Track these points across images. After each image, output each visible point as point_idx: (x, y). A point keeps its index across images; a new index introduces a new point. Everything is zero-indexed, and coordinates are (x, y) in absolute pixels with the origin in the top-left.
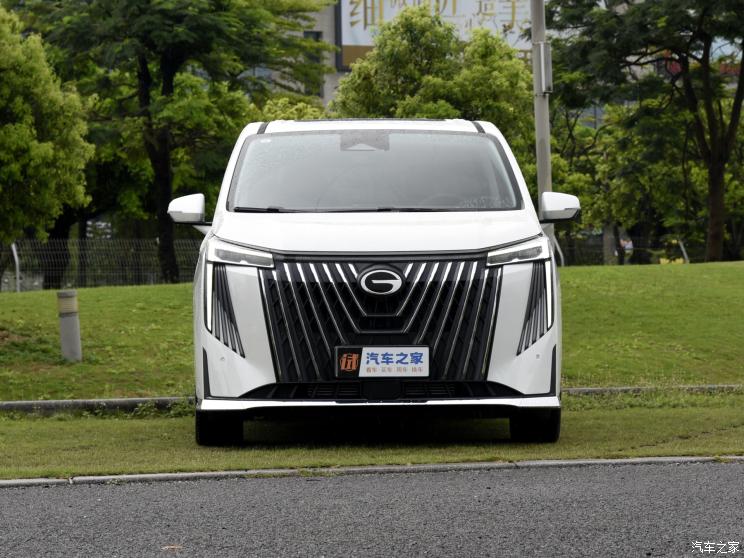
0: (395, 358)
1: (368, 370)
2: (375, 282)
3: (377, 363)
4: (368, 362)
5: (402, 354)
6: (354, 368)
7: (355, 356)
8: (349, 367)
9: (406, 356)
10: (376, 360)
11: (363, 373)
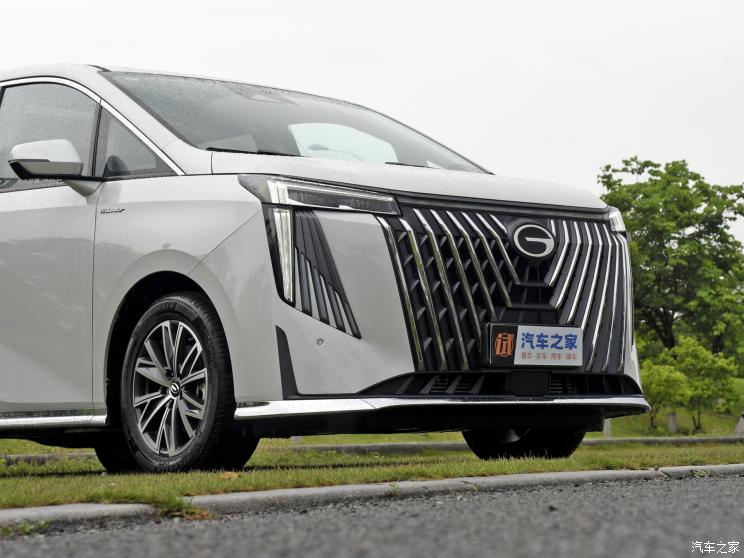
0: (551, 341)
1: (524, 355)
2: (529, 239)
3: (533, 347)
4: (523, 346)
5: (556, 336)
6: (509, 353)
7: (510, 337)
8: (504, 352)
9: (561, 338)
10: (531, 342)
11: (518, 361)
